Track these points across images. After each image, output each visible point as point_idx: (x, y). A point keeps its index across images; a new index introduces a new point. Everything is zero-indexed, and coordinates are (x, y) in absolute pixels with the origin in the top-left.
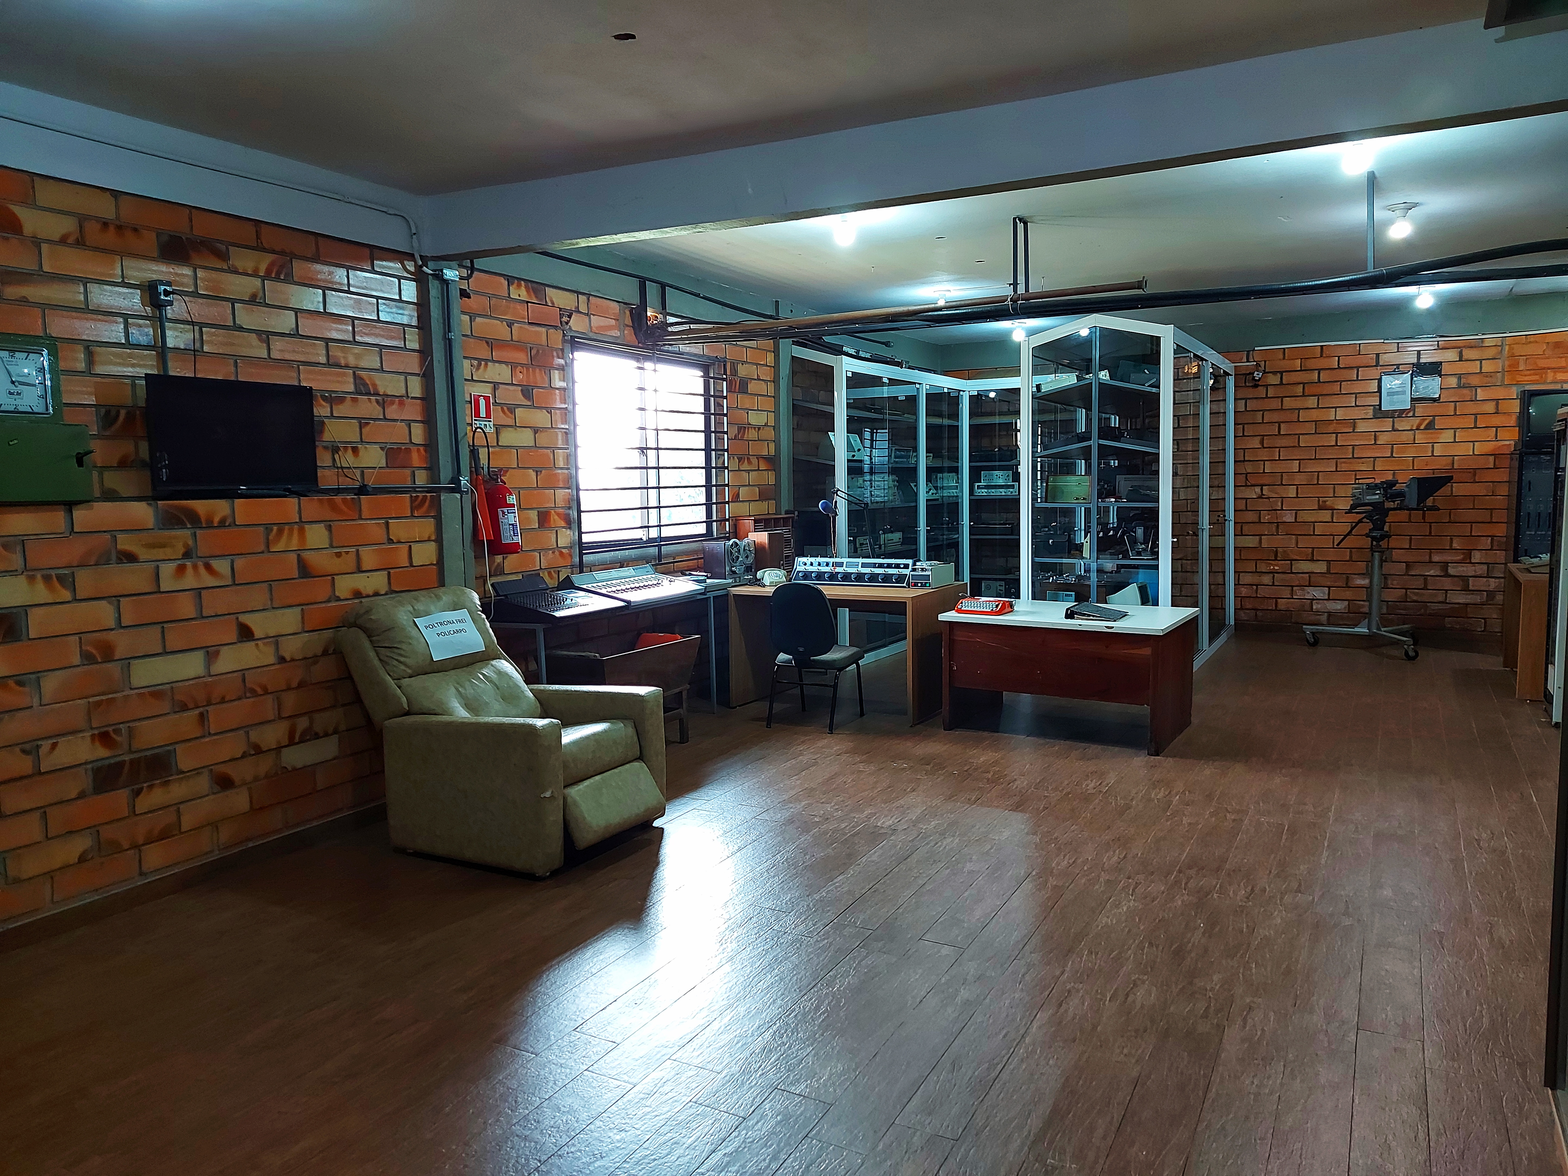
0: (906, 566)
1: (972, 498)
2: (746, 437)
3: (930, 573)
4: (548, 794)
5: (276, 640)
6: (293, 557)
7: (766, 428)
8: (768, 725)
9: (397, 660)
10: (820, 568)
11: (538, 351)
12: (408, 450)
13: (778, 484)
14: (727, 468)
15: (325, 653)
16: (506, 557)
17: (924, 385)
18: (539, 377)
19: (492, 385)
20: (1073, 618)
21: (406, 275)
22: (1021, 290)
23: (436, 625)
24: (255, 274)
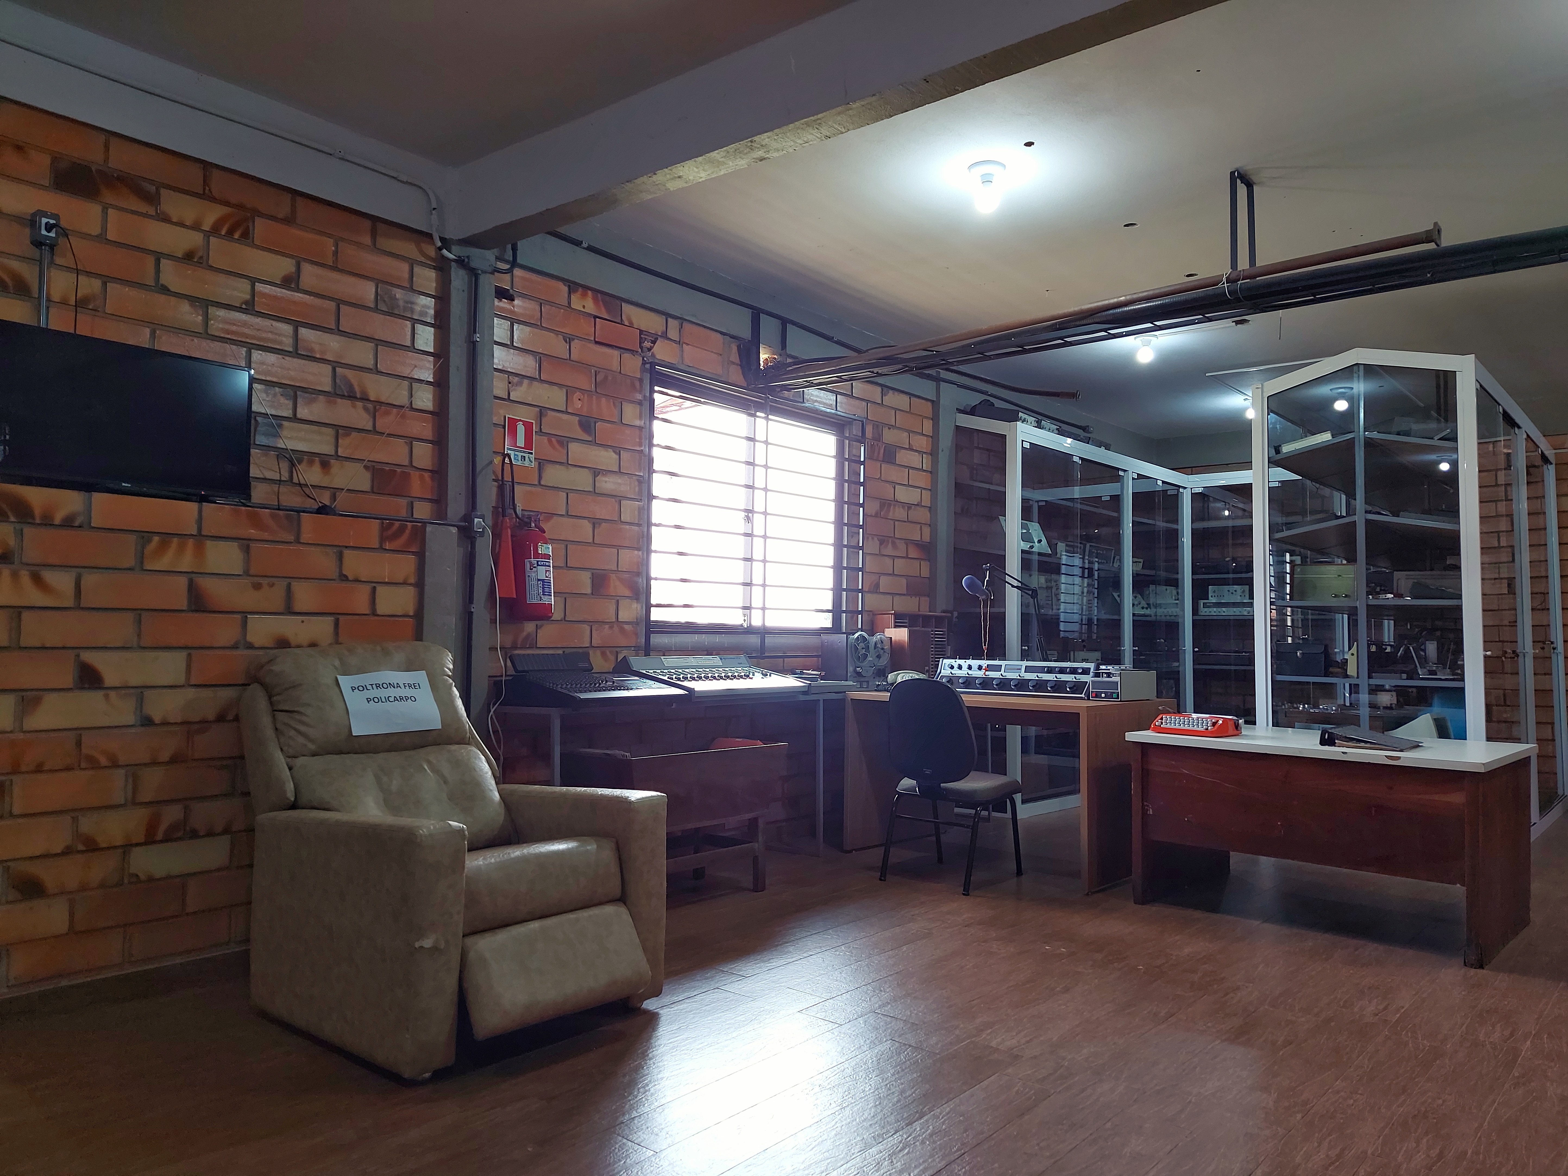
0: (1086, 671)
1: (1196, 618)
2: (891, 516)
3: (1117, 679)
4: (427, 943)
5: (140, 692)
6: (183, 581)
7: (918, 508)
8: (882, 878)
9: (295, 730)
10: (970, 672)
11: (606, 377)
12: (406, 476)
13: (932, 578)
14: (862, 548)
15: (221, 718)
16: (541, 626)
17: (1130, 473)
18: (605, 408)
19: (538, 409)
20: (1333, 744)
21: (423, 259)
22: (1243, 264)
23: (369, 687)
24: (196, 227)
